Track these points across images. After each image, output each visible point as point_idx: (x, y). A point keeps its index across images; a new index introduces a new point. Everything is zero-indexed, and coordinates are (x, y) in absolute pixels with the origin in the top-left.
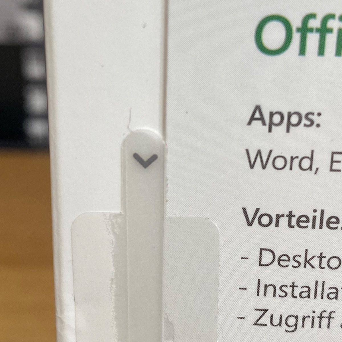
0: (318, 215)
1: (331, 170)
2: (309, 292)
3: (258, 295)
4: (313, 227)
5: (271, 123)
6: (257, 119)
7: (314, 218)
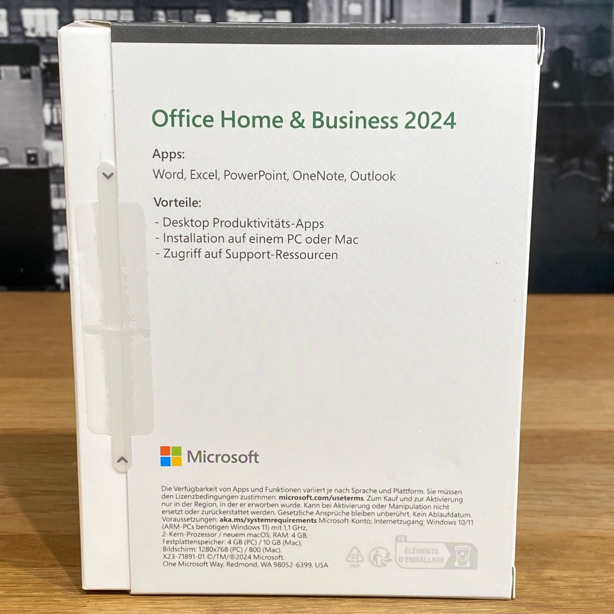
0: (188, 200)
1: (192, 178)
2: (188, 239)
3: (165, 241)
4: (187, 206)
5: (163, 157)
6: (157, 155)
7: (187, 201)
